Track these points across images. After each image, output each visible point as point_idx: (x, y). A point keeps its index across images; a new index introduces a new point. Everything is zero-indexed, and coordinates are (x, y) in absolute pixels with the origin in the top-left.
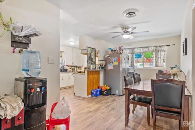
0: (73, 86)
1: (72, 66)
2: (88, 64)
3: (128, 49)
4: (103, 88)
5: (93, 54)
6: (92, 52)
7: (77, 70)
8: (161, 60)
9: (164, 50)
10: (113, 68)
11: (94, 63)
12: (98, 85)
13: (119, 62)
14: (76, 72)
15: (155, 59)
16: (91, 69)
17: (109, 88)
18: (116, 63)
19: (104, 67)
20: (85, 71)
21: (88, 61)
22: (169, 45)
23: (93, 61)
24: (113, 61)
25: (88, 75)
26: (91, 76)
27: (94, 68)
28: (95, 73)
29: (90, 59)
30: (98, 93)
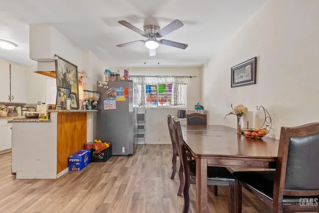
0: (11, 149)
1: (7, 105)
2: (60, 96)
3: (136, 76)
4: (96, 148)
5: (71, 77)
6: (68, 71)
7: (24, 112)
8: (181, 96)
9: (185, 82)
10: (114, 107)
11: (74, 96)
12: (83, 143)
13: (127, 96)
14: (20, 116)
15: (175, 95)
16: (69, 108)
17: (108, 145)
18: (122, 98)
19: (96, 106)
20: (49, 114)
21: (58, 90)
22: (191, 77)
23: (73, 90)
24: (115, 94)
25: (60, 122)
26: (67, 126)
27: (75, 106)
28: (77, 118)
29: (64, 85)
30: (86, 160)
